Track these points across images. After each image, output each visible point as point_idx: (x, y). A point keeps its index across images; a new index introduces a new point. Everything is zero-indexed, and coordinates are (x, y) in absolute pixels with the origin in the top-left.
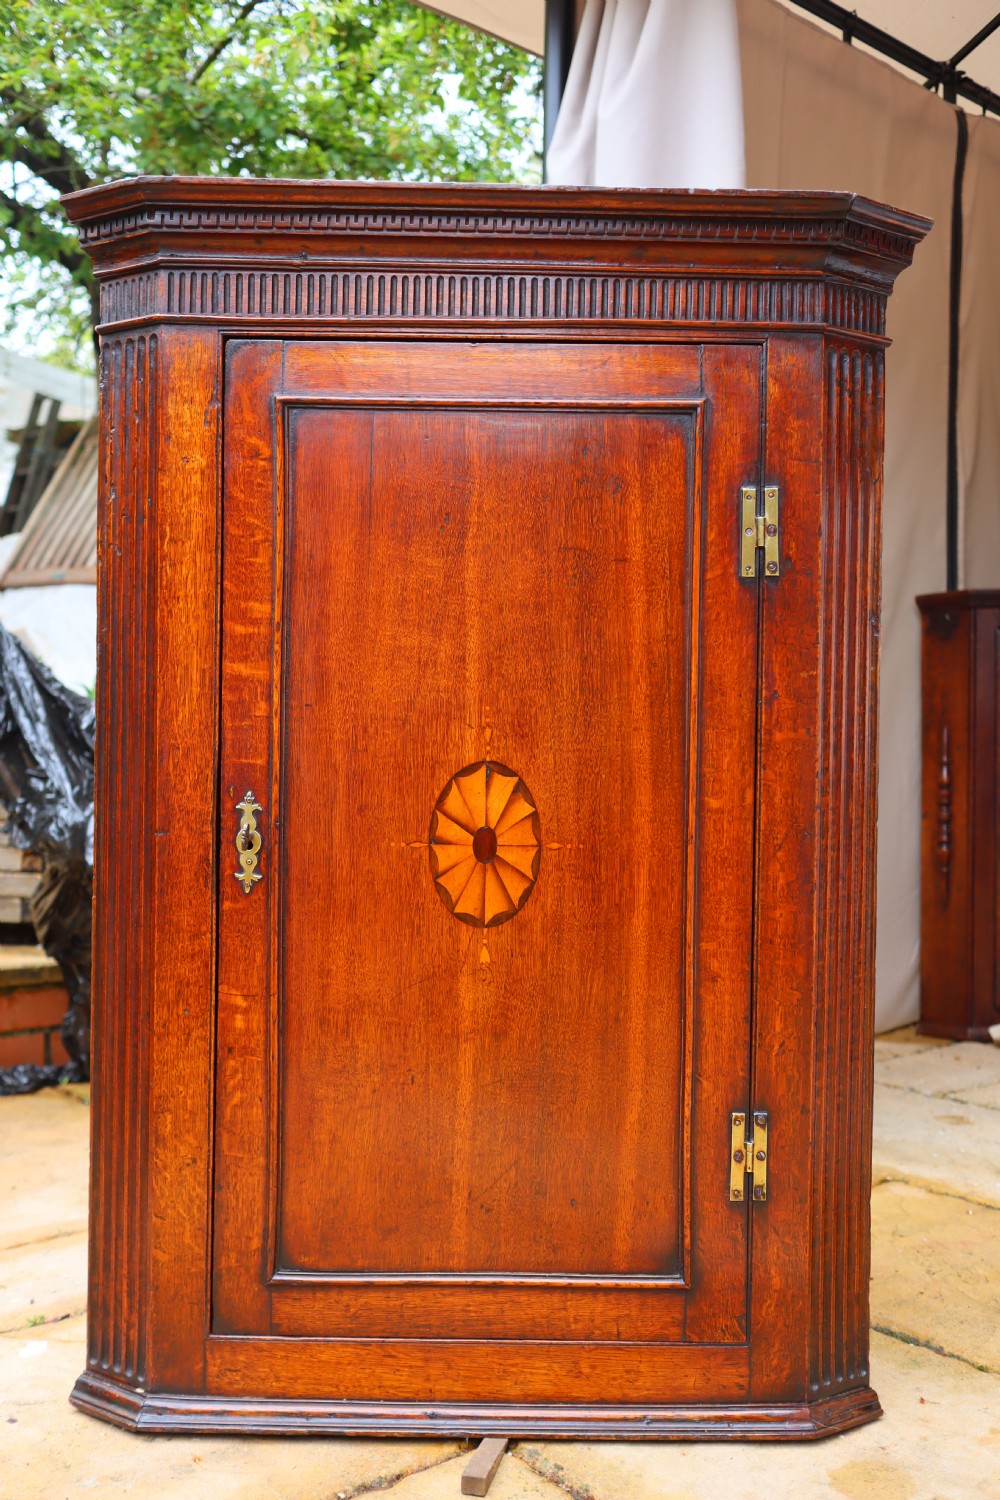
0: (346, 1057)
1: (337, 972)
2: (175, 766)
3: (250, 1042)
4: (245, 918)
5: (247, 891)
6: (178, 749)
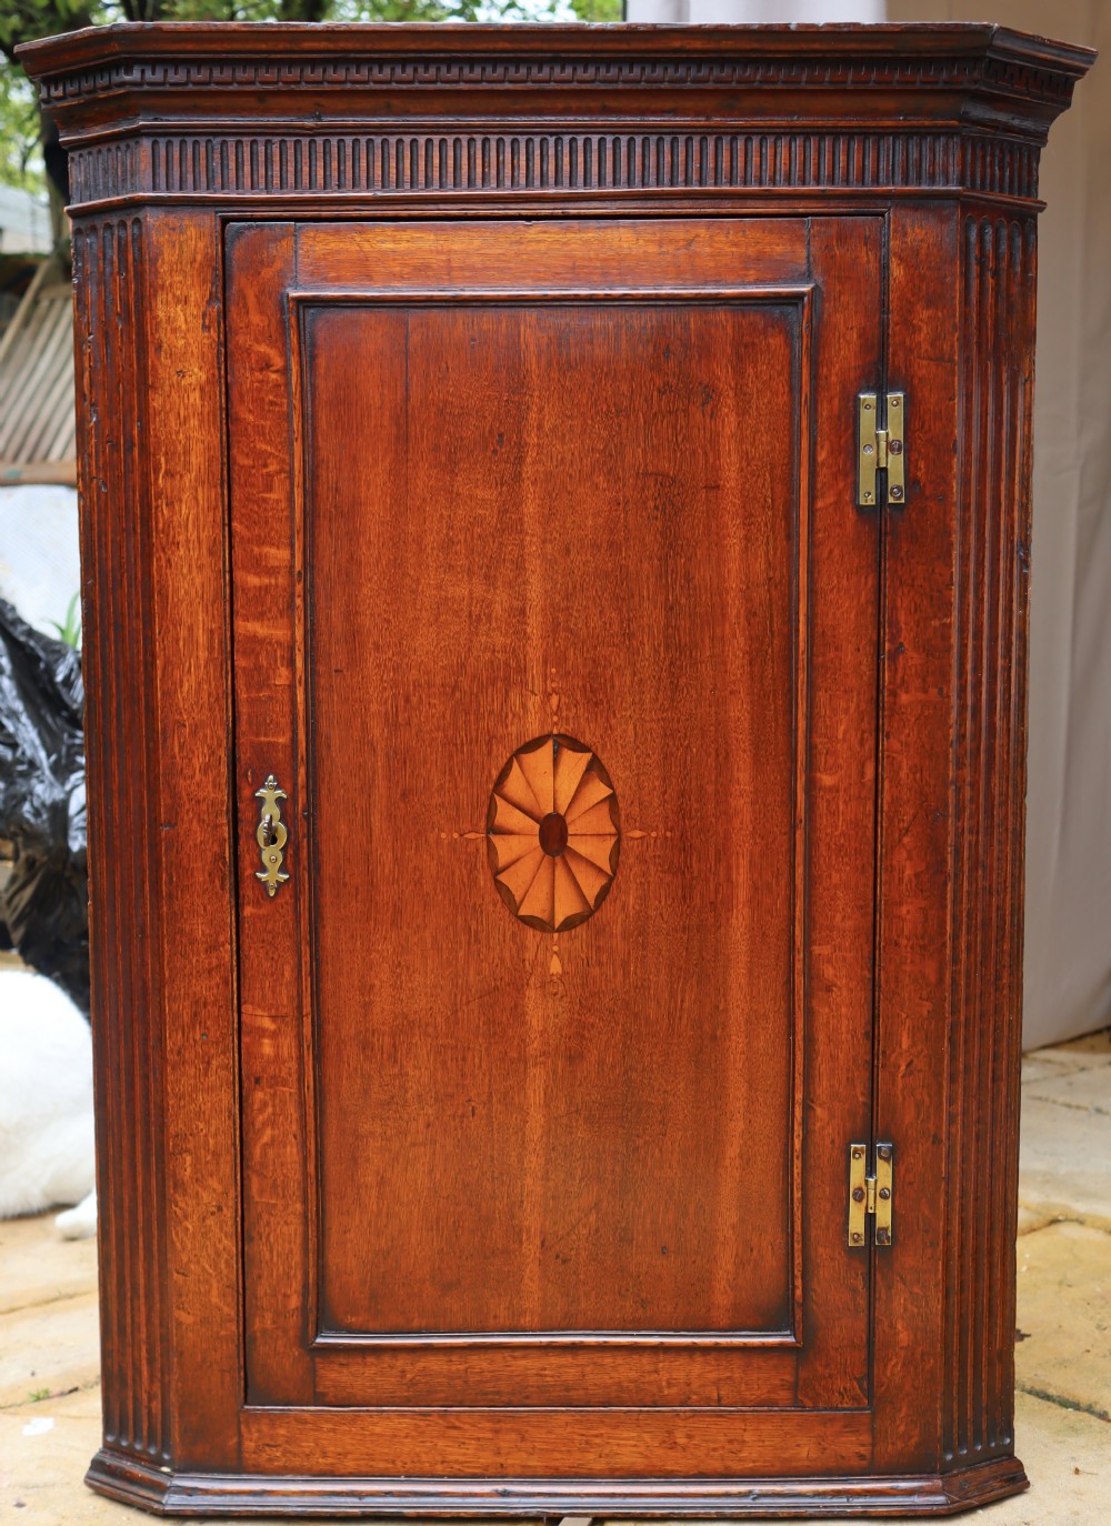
0: (393, 1086)
1: (381, 987)
2: (181, 747)
3: (280, 1071)
4: (270, 927)
5: (272, 894)
6: (185, 726)
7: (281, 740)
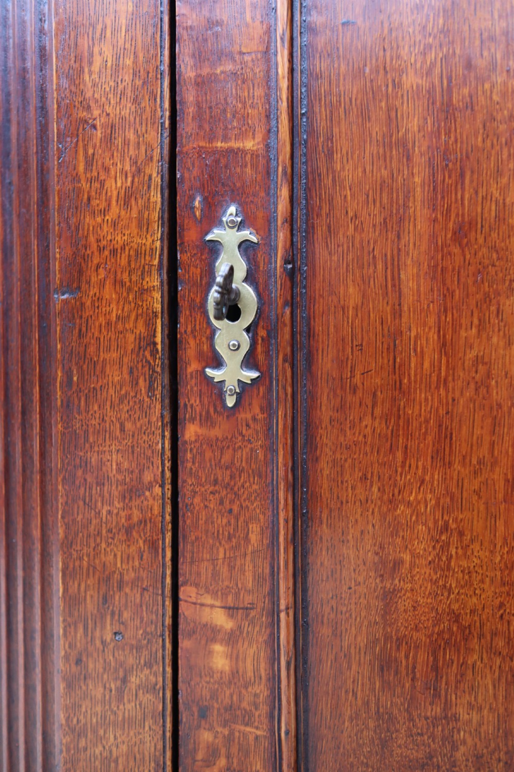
0: (433, 737)
1: (412, 565)
2: (89, 162)
3: (240, 700)
4: (226, 458)
5: (230, 402)
6: (94, 127)
7: (249, 144)
